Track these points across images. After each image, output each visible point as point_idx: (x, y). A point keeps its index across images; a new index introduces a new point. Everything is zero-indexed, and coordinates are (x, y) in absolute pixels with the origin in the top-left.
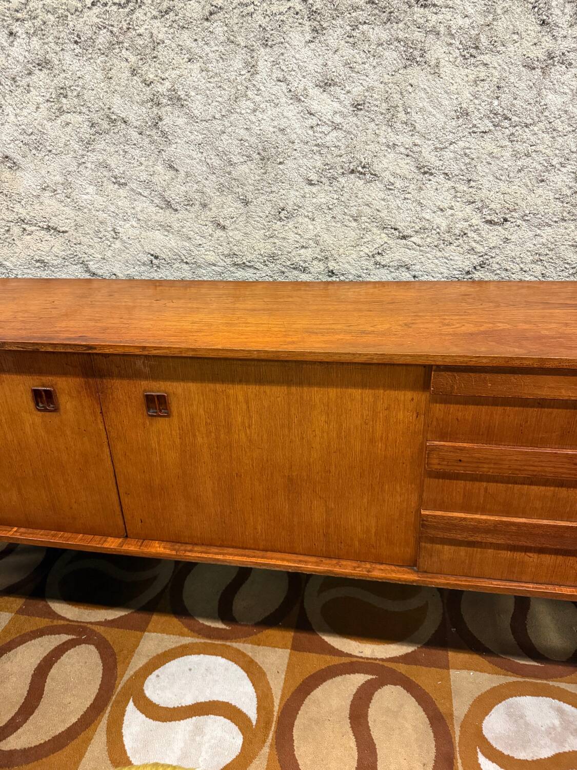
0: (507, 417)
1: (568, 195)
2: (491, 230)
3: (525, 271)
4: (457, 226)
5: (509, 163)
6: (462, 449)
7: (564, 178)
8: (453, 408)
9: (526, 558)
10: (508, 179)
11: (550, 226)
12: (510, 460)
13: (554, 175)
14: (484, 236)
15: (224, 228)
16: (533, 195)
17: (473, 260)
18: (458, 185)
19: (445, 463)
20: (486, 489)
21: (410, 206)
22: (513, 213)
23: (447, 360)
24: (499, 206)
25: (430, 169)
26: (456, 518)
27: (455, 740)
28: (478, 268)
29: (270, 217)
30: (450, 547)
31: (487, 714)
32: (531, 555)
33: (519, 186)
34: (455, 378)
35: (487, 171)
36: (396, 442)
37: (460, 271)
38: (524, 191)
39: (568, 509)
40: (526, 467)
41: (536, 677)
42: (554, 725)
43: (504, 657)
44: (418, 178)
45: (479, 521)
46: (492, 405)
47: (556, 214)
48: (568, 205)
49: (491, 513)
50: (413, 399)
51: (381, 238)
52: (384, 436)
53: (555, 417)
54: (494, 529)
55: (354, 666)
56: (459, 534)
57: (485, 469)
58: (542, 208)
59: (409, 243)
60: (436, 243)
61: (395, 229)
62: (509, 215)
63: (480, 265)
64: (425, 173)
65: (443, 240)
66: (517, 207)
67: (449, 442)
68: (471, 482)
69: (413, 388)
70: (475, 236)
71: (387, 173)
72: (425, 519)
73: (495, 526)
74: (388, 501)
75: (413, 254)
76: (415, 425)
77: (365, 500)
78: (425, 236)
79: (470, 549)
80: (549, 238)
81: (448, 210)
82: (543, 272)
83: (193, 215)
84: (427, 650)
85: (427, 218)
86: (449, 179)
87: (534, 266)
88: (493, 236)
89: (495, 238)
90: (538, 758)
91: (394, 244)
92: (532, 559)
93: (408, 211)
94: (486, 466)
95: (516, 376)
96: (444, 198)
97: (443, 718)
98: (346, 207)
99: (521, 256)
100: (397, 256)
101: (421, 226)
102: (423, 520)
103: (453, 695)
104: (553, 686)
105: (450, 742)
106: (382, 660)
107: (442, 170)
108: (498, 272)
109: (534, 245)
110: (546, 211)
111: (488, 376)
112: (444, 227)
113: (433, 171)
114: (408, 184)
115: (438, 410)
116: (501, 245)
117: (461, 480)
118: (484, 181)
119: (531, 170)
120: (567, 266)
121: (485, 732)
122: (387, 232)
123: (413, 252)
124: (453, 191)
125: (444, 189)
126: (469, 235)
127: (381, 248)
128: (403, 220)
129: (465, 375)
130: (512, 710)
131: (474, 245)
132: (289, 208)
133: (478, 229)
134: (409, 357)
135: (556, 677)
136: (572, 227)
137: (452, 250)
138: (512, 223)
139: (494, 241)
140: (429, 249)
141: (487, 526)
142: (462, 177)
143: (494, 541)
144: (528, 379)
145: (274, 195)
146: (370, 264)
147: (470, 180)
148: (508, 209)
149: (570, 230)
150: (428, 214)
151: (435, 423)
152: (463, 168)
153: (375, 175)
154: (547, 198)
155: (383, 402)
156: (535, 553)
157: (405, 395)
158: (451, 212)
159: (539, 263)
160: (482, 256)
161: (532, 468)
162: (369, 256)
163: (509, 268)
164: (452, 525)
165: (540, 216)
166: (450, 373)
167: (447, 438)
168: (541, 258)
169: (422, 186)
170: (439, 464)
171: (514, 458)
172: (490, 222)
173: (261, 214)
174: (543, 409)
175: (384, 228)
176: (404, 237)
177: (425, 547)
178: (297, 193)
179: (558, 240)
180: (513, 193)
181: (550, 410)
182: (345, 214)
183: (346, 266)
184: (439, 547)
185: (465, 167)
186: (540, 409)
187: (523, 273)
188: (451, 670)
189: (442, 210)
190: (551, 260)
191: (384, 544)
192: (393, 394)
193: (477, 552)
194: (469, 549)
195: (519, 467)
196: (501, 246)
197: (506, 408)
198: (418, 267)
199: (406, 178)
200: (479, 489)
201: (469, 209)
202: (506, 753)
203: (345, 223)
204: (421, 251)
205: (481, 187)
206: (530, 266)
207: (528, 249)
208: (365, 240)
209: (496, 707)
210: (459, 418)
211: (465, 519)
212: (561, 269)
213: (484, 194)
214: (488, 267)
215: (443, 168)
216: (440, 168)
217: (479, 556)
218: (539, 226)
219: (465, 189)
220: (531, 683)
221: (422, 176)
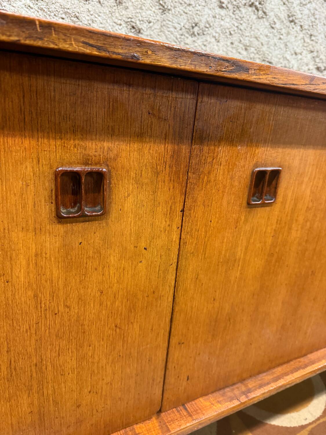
15: (139, 32)
18: (305, 37)
29: (184, 30)
44: (287, 24)
61: (270, 63)
64: (291, 21)
71: (273, 13)
83: (106, 10)
85: (288, 58)
86: (302, 31)
93: (280, 50)
96: (298, 45)
107: (300, 22)
113: (296, 21)
114: (283, 27)
118: (320, 37)
124: (302, 41)
125: (299, 37)
128: (276, 56)
132: (202, 25)
142: (308, 31)
145: (191, 8)
150: (289, 55)
152: (310, 24)
153: (265, 13)
158: (300, 56)
169: (289, 31)
172: (318, 69)
173: (176, 25)
178: (210, 12)
182: (240, 42)
205: (317, 41)
213: (317, 47)
216: (300, 19)
219: (309, 41)
221: (289, 23)
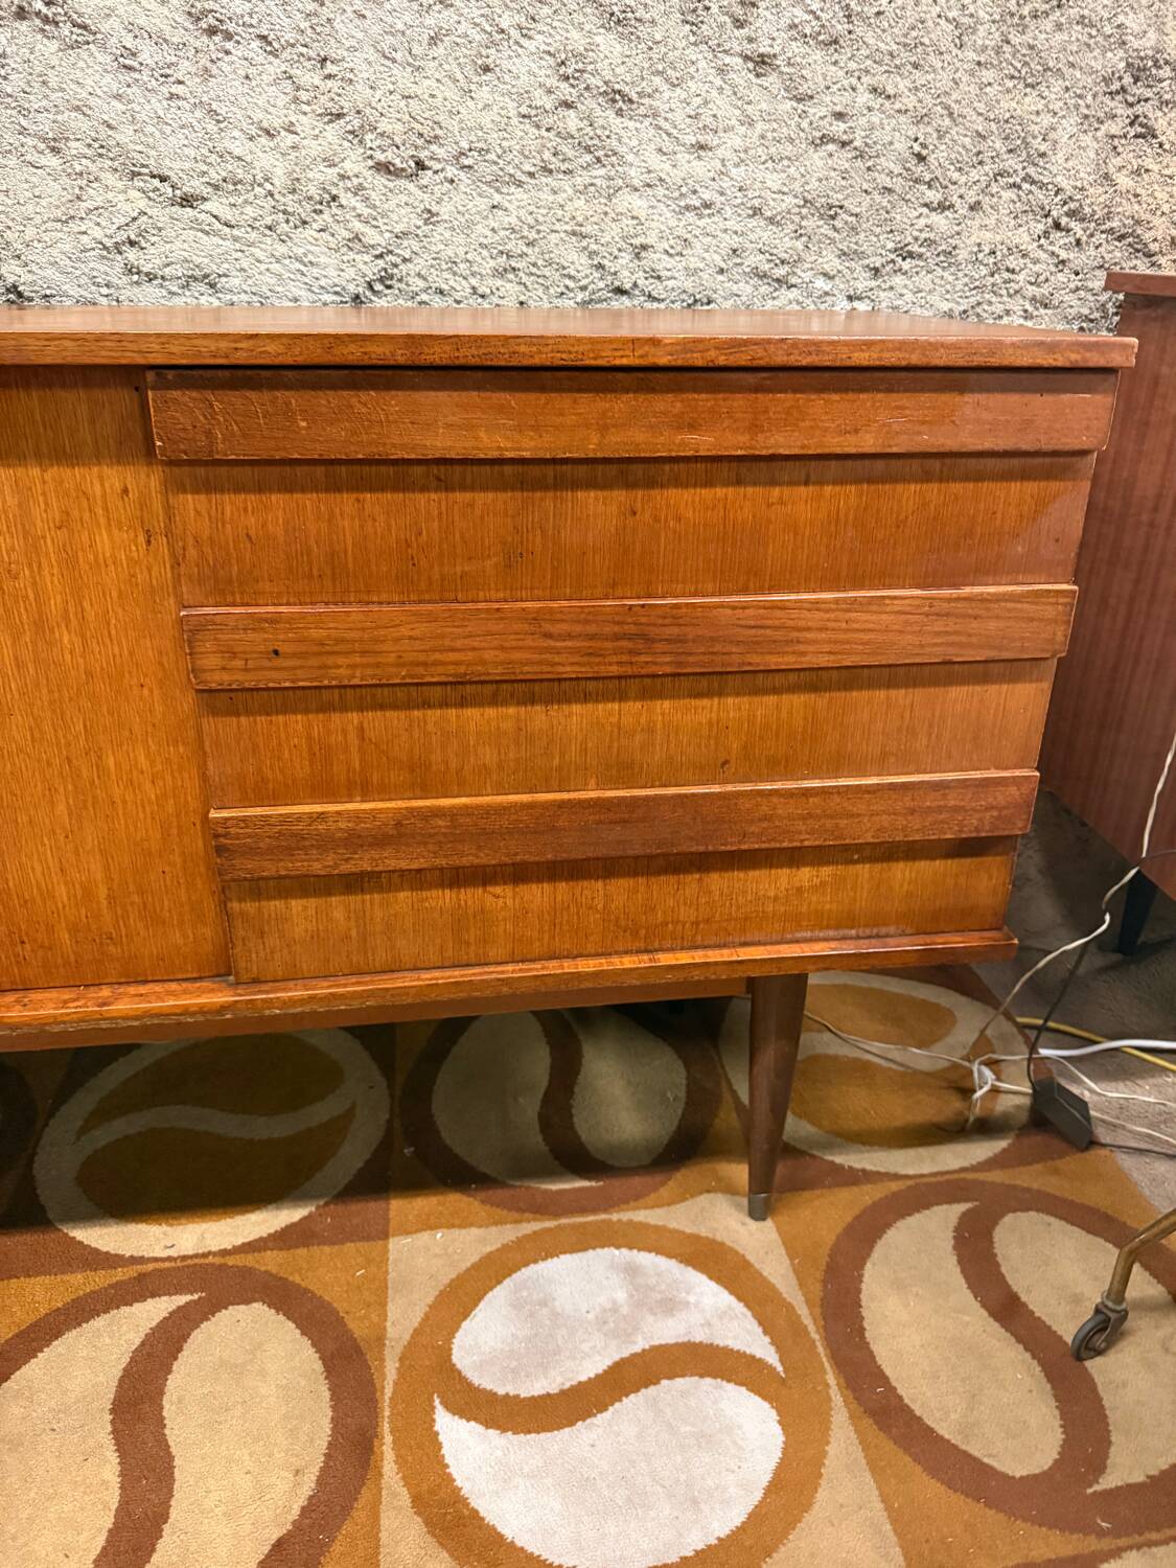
0: (370, 523)
1: (547, 108)
2: (391, 191)
3: (483, 296)
4: (310, 175)
5: (407, 18)
6: (274, 620)
7: (532, 65)
8: (230, 503)
9: (489, 900)
10: (411, 61)
11: (520, 184)
12: (397, 640)
13: (510, 57)
14: (378, 203)
16: (470, 103)
17: (361, 266)
18: (298, 72)
19: (239, 663)
20: (361, 729)
21: (187, 118)
22: (433, 147)
23: (174, 349)
24: (399, 127)
25: (221, 21)
26: (299, 818)
27: (383, 1394)
28: (378, 287)
30: (304, 902)
31: (466, 1316)
32: (498, 890)
33: (438, 80)
34: (211, 406)
35: (360, 35)
36: (108, 624)
37: (336, 293)
38: (450, 92)
39: (556, 762)
40: (437, 656)
41: (583, 1211)
42: (614, 1302)
43: (518, 1183)
44: (198, 44)
45: (357, 816)
46: (327, 490)
47: (527, 153)
48: (551, 135)
49: (384, 792)
50: (125, 491)
51: (130, 201)
52: (71, 610)
53: (482, 518)
54: (397, 833)
55: (146, 1281)
56: (318, 860)
57: (343, 670)
58: (495, 136)
59: (203, 216)
60: (268, 221)
61: (163, 179)
62: (426, 153)
63: (381, 280)
64: (212, 31)
65: (285, 212)
66: (439, 132)
67: (243, 605)
68: (321, 716)
69: (120, 458)
70: (358, 205)
71: (114, 22)
72: (221, 831)
73: (399, 824)
74: (124, 802)
75: (219, 246)
76: (149, 569)
77: (61, 808)
78: (240, 201)
79: (354, 900)
80: (522, 213)
81: (283, 133)
82: (522, 298)
84: (340, 1208)
85: (237, 152)
86: (274, 54)
87: (499, 283)
88: (398, 205)
89: (403, 211)
90: (574, 1383)
91: (166, 219)
92: (502, 898)
93: (185, 131)
94: (341, 660)
95: (363, 396)
96: (272, 104)
97: (359, 1351)
98: (23, 111)
99: (469, 256)
100: (178, 250)
101: (224, 174)
102: (216, 836)
103: (390, 1292)
104: (619, 1221)
105: (371, 1403)
106: (224, 1253)
107: (251, 26)
108: (424, 297)
109: (493, 230)
110: (505, 144)
111: (294, 399)
112: (280, 180)
113: (231, 27)
114: (174, 59)
115: (192, 513)
116: (418, 228)
117: (295, 712)
118: (356, 61)
119: (458, 40)
120: (571, 284)
121: (455, 1359)
122: (142, 184)
123: (216, 240)
124: (287, 85)
125: (264, 77)
126: (344, 202)
127: (134, 226)
128: (177, 154)
129: (235, 398)
130: (525, 1294)
131: (357, 226)
133: (361, 187)
134: (68, 343)
135: (626, 1202)
136: (567, 188)
137: (311, 240)
138: (436, 172)
139: (405, 219)
140: (253, 235)
141: (379, 827)
142: (304, 50)
143: (404, 865)
144: (394, 403)
146: (114, 271)
147: (325, 59)
148: (421, 135)
149: (564, 195)
150: (237, 143)
151: (192, 553)
152: (304, 25)
153: (85, 27)
154: (503, 113)
155: (47, 504)
156: (505, 883)
157: (101, 478)
158: (290, 139)
159: (511, 276)
160: (381, 256)
161: (452, 657)
162: (105, 248)
163: (445, 287)
164: (292, 839)
165: (492, 156)
166: (194, 394)
167: (233, 594)
168: (513, 264)
169: (209, 64)
170: (224, 668)
171: (404, 631)
172: (384, 168)
174: (450, 495)
175: (134, 174)
176: (187, 201)
177: (242, 913)
179: (541, 219)
180: (426, 96)
181: (468, 496)
182: (23, 131)
183: (49, 272)
184: (275, 906)
185: (307, 24)
186: (443, 495)
187: (480, 300)
188: (391, 1240)
189: (268, 133)
190: (534, 270)
191: (140, 925)
192: (72, 476)
193: (373, 904)
194: (352, 898)
195: (422, 657)
196: (419, 232)
197: (361, 496)
198: (235, 282)
199: (165, 40)
200: (344, 732)
201: (333, 132)
202: (501, 1392)
203: (28, 157)
204: (236, 239)
205: (351, 76)
206: (490, 282)
207: (482, 240)
208: (89, 204)
209: (490, 1294)
210: (252, 533)
211: (321, 816)
212: (559, 290)
213: (361, 94)
214: (399, 285)
215: (254, 22)
216: (246, 18)
217: (379, 913)
218: (496, 183)
219: (317, 82)
220: (573, 1227)
221: (205, 38)
